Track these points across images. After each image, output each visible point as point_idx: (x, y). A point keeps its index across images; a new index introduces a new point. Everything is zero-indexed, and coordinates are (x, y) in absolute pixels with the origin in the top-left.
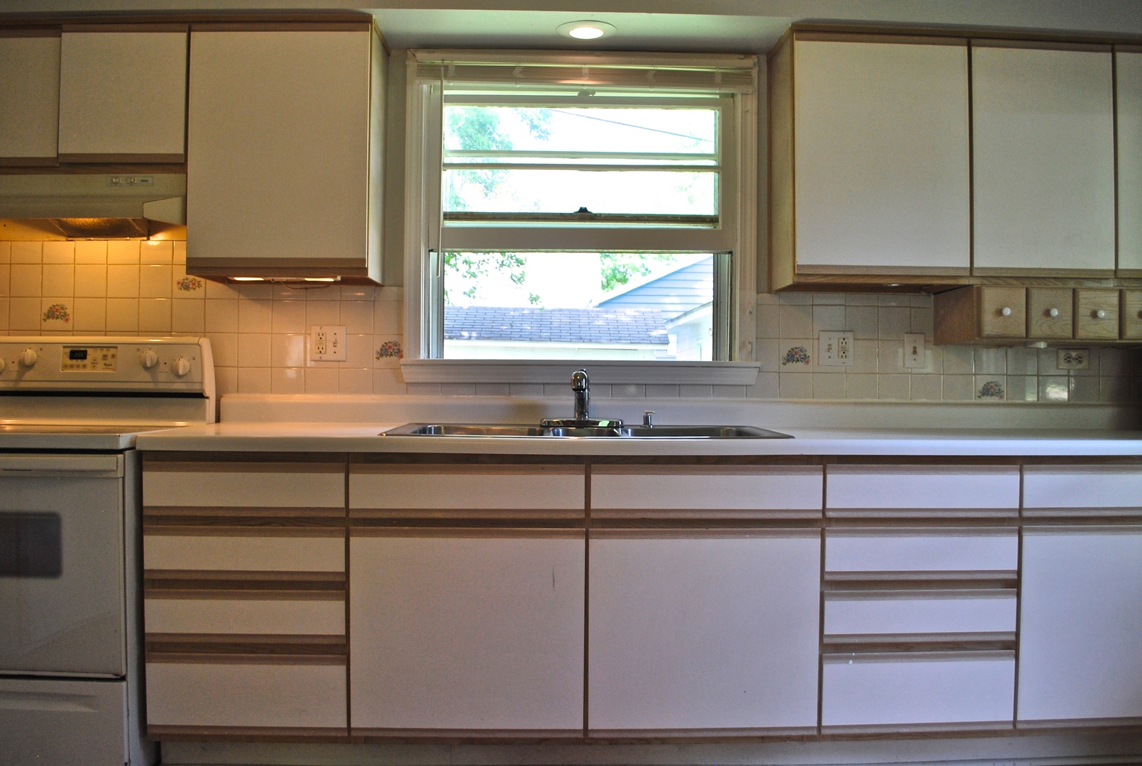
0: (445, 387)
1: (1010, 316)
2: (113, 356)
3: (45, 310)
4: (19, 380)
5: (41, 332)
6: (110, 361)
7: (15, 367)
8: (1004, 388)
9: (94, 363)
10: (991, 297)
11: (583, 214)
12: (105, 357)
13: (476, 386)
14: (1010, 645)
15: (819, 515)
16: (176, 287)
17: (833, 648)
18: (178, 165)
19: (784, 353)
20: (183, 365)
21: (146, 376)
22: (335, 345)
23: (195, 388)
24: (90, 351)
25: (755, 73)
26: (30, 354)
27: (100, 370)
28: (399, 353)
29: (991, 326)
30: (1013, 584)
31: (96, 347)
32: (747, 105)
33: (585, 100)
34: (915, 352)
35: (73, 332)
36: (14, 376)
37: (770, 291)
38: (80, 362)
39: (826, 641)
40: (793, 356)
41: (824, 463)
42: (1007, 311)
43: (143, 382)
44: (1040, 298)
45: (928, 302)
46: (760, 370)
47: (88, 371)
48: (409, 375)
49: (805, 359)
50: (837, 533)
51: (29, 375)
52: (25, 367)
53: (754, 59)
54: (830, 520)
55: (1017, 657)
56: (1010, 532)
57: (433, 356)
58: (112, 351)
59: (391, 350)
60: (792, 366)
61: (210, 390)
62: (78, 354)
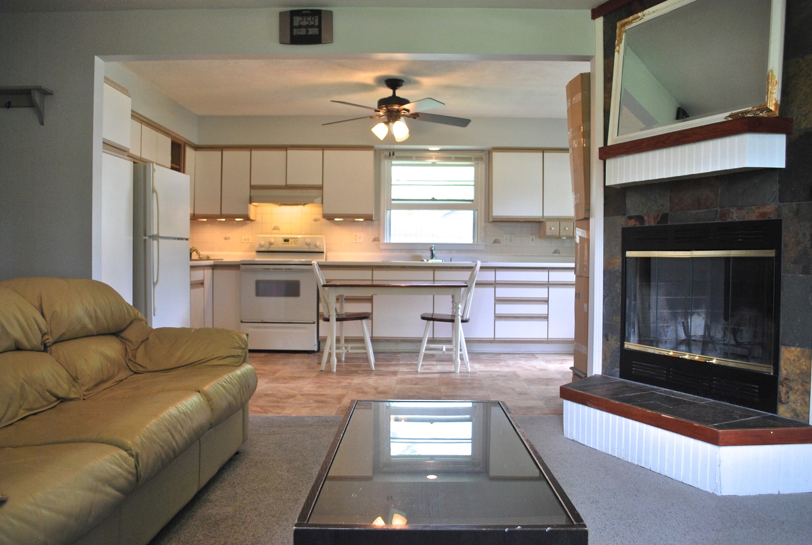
0: (392, 250)
1: (554, 230)
2: (297, 241)
3: (273, 227)
4: (269, 248)
5: (271, 234)
6: (296, 242)
7: (268, 244)
8: (561, 251)
9: (291, 243)
10: (548, 224)
11: (433, 199)
12: (294, 241)
13: (401, 250)
14: (546, 318)
15: (494, 282)
16: (312, 221)
17: (498, 317)
18: (321, 188)
19: (493, 240)
20: (318, 244)
21: (307, 247)
22: (360, 238)
23: (321, 250)
24: (290, 240)
25: (484, 157)
26: (272, 240)
27: (293, 245)
28: (379, 240)
29: (548, 233)
30: (546, 301)
31: (291, 238)
32: (482, 166)
33: (434, 164)
34: (533, 240)
35: (281, 234)
36: (267, 246)
37: (489, 222)
38: (287, 243)
39: (496, 315)
40: (496, 241)
41: (496, 269)
42: (553, 228)
43: (306, 249)
44: (563, 224)
45: (537, 225)
46: (485, 245)
47: (290, 245)
48: (382, 247)
49: (499, 242)
50: (498, 287)
51: (272, 246)
52: (271, 244)
53: (484, 152)
54: (497, 284)
55: (548, 321)
56: (546, 287)
57: (388, 242)
58: (296, 240)
59: (376, 240)
60: (495, 244)
61: (325, 252)
62: (286, 240)
